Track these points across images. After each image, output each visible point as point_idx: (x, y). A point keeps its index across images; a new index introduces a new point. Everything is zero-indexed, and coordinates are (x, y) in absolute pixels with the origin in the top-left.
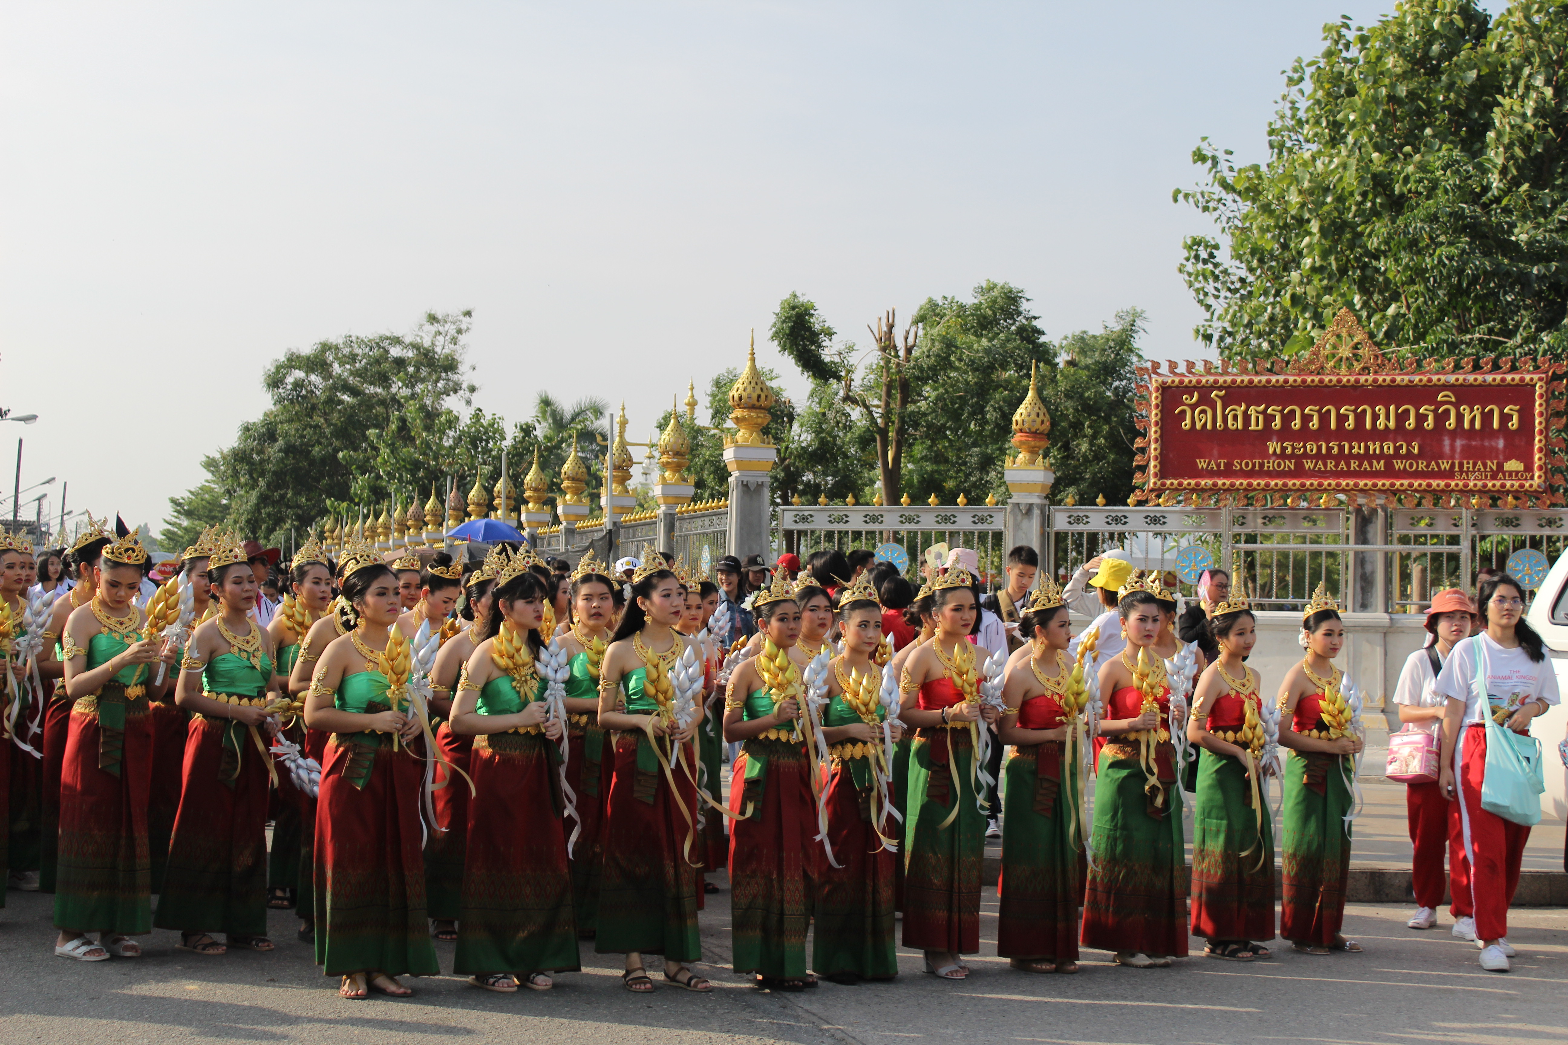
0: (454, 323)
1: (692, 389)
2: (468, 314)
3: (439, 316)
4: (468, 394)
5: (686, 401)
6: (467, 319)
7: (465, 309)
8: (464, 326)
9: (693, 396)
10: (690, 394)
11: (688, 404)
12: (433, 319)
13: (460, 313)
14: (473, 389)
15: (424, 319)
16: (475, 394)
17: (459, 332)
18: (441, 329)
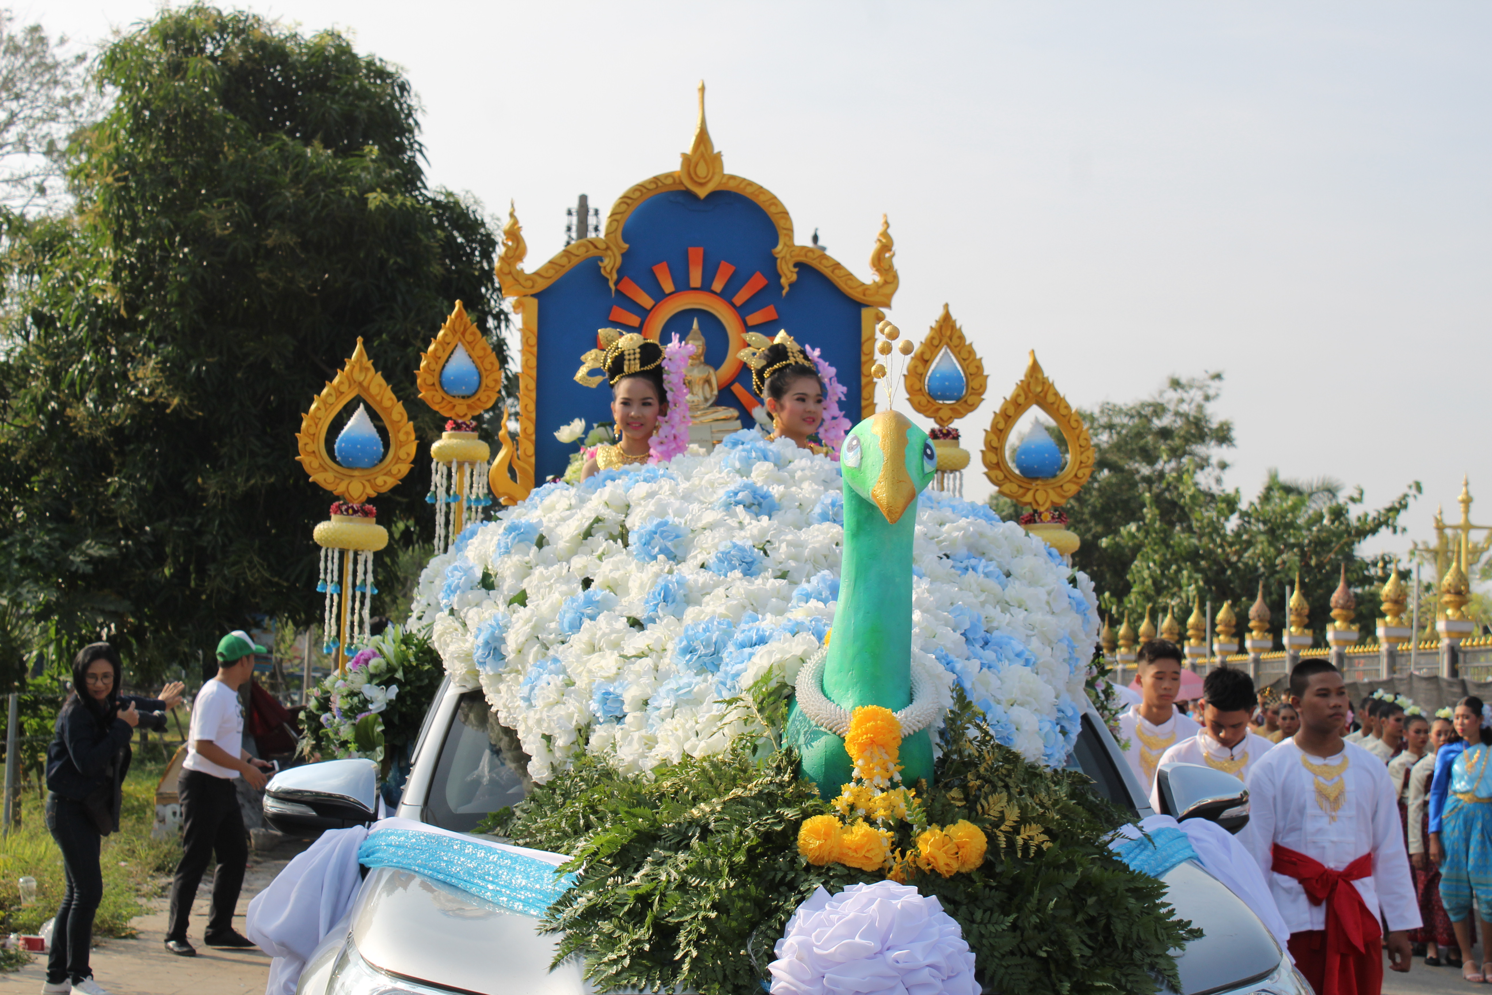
0: (1200, 388)
1: (1467, 484)
2: (1218, 377)
3: (1183, 380)
4: (1217, 472)
5: (1460, 497)
6: (1216, 383)
7: (1213, 371)
8: (1211, 392)
9: (1467, 493)
10: (1464, 489)
11: (1463, 501)
12: (1176, 384)
13: (1206, 376)
14: (1223, 466)
15: (1166, 383)
16: (1227, 471)
17: (1207, 398)
18: (1185, 396)
